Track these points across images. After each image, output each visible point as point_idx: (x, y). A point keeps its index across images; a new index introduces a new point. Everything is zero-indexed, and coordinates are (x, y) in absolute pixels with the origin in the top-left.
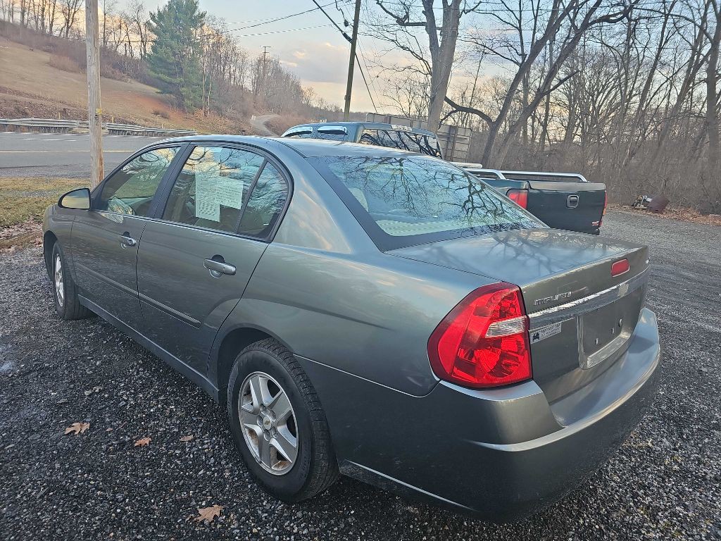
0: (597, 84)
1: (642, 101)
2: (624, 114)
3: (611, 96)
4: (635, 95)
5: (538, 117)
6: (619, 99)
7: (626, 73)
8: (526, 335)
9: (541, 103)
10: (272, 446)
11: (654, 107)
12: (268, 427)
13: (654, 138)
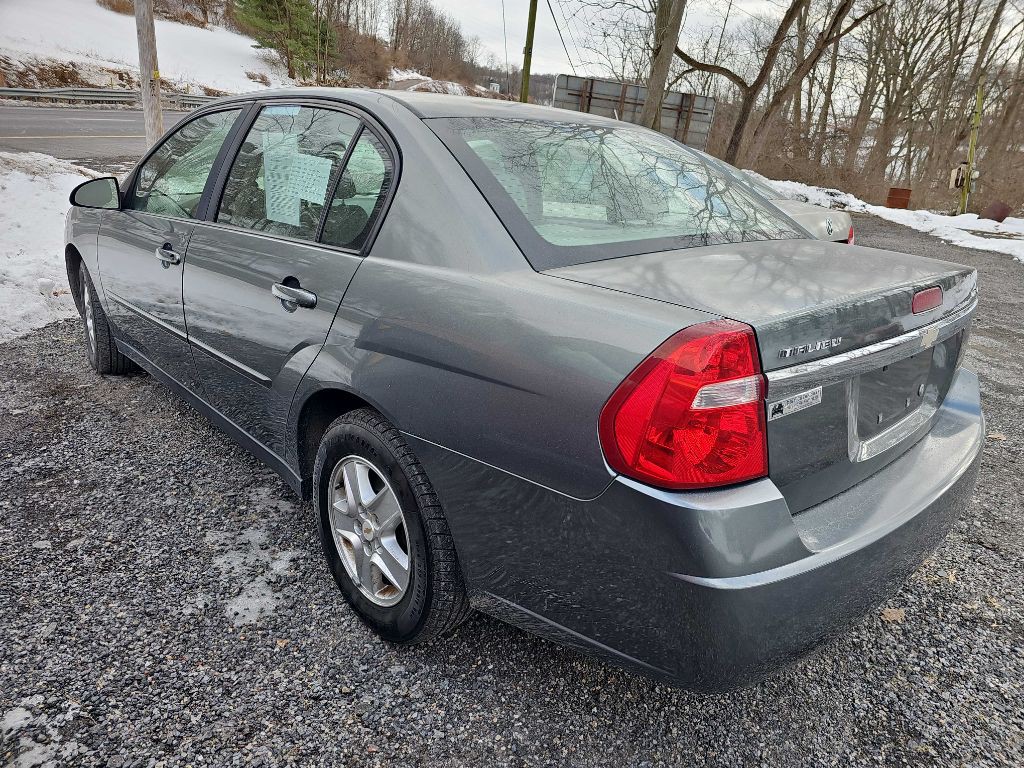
0: (914, 26)
1: (982, 53)
2: (953, 75)
3: (934, 46)
4: (971, 44)
5: (820, 79)
6: (946, 50)
7: (961, 8)
8: (760, 406)
9: (823, 58)
10: (373, 564)
11: (1000, 62)
12: (369, 537)
13: (996, 111)
